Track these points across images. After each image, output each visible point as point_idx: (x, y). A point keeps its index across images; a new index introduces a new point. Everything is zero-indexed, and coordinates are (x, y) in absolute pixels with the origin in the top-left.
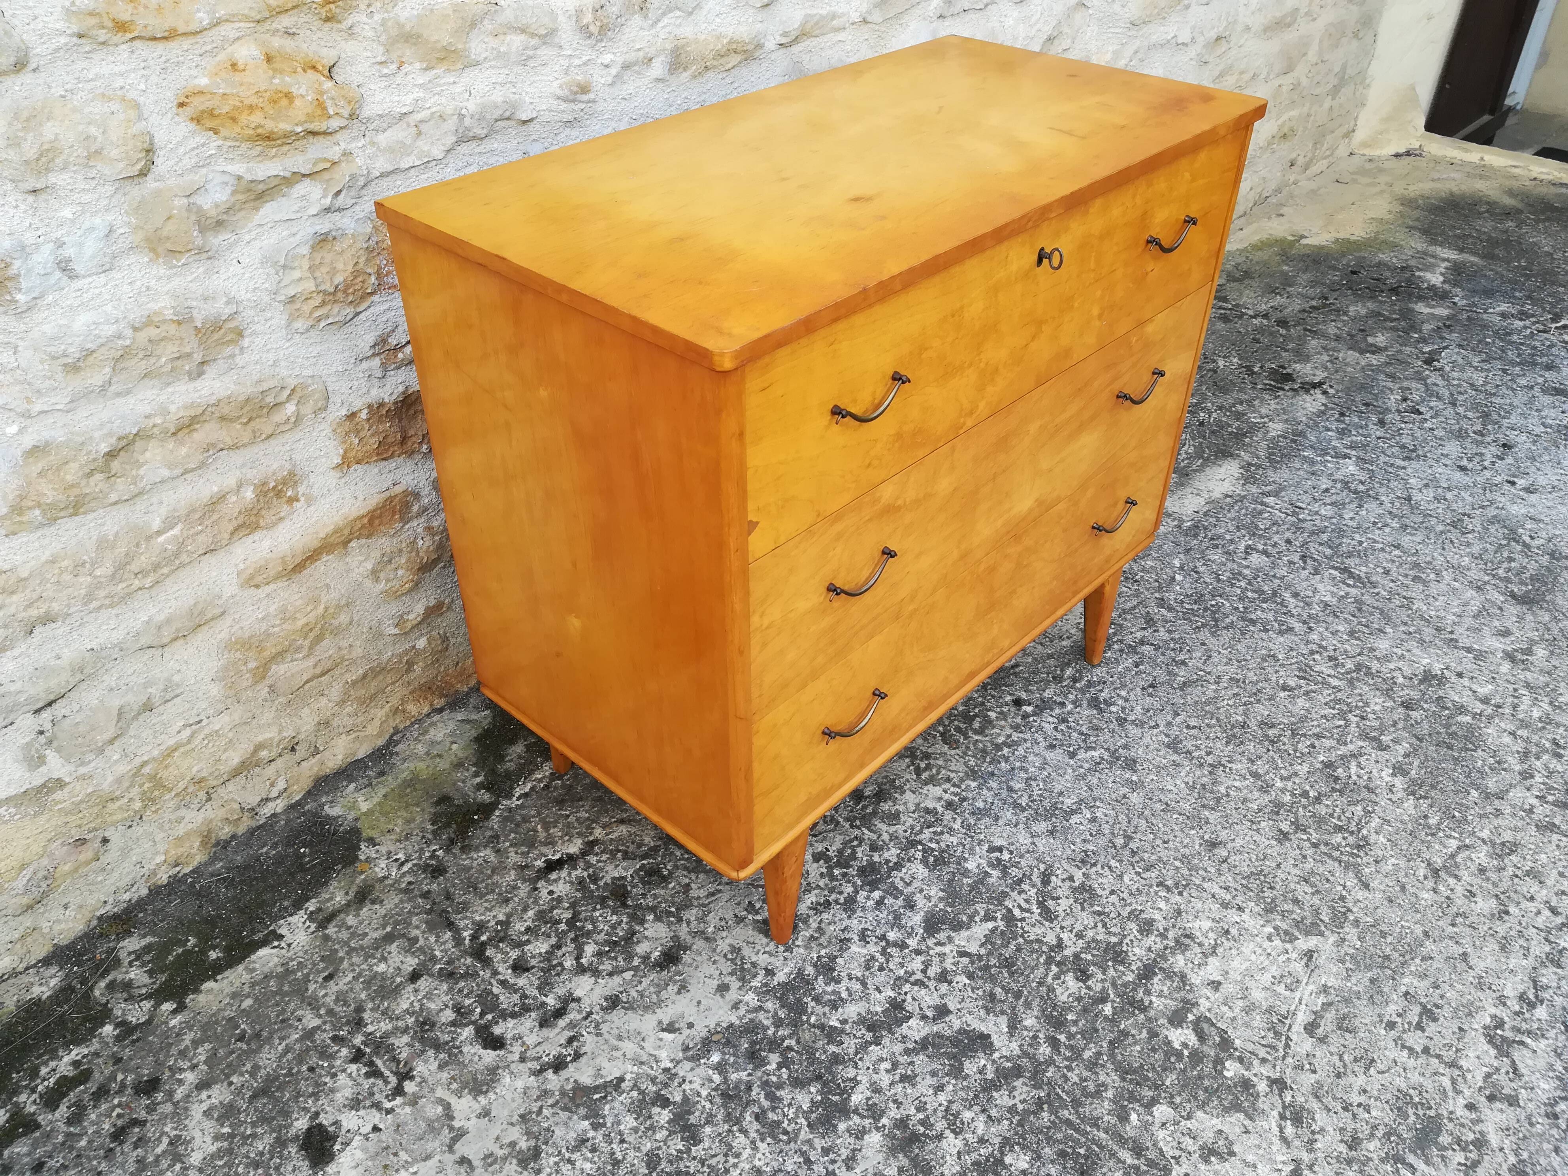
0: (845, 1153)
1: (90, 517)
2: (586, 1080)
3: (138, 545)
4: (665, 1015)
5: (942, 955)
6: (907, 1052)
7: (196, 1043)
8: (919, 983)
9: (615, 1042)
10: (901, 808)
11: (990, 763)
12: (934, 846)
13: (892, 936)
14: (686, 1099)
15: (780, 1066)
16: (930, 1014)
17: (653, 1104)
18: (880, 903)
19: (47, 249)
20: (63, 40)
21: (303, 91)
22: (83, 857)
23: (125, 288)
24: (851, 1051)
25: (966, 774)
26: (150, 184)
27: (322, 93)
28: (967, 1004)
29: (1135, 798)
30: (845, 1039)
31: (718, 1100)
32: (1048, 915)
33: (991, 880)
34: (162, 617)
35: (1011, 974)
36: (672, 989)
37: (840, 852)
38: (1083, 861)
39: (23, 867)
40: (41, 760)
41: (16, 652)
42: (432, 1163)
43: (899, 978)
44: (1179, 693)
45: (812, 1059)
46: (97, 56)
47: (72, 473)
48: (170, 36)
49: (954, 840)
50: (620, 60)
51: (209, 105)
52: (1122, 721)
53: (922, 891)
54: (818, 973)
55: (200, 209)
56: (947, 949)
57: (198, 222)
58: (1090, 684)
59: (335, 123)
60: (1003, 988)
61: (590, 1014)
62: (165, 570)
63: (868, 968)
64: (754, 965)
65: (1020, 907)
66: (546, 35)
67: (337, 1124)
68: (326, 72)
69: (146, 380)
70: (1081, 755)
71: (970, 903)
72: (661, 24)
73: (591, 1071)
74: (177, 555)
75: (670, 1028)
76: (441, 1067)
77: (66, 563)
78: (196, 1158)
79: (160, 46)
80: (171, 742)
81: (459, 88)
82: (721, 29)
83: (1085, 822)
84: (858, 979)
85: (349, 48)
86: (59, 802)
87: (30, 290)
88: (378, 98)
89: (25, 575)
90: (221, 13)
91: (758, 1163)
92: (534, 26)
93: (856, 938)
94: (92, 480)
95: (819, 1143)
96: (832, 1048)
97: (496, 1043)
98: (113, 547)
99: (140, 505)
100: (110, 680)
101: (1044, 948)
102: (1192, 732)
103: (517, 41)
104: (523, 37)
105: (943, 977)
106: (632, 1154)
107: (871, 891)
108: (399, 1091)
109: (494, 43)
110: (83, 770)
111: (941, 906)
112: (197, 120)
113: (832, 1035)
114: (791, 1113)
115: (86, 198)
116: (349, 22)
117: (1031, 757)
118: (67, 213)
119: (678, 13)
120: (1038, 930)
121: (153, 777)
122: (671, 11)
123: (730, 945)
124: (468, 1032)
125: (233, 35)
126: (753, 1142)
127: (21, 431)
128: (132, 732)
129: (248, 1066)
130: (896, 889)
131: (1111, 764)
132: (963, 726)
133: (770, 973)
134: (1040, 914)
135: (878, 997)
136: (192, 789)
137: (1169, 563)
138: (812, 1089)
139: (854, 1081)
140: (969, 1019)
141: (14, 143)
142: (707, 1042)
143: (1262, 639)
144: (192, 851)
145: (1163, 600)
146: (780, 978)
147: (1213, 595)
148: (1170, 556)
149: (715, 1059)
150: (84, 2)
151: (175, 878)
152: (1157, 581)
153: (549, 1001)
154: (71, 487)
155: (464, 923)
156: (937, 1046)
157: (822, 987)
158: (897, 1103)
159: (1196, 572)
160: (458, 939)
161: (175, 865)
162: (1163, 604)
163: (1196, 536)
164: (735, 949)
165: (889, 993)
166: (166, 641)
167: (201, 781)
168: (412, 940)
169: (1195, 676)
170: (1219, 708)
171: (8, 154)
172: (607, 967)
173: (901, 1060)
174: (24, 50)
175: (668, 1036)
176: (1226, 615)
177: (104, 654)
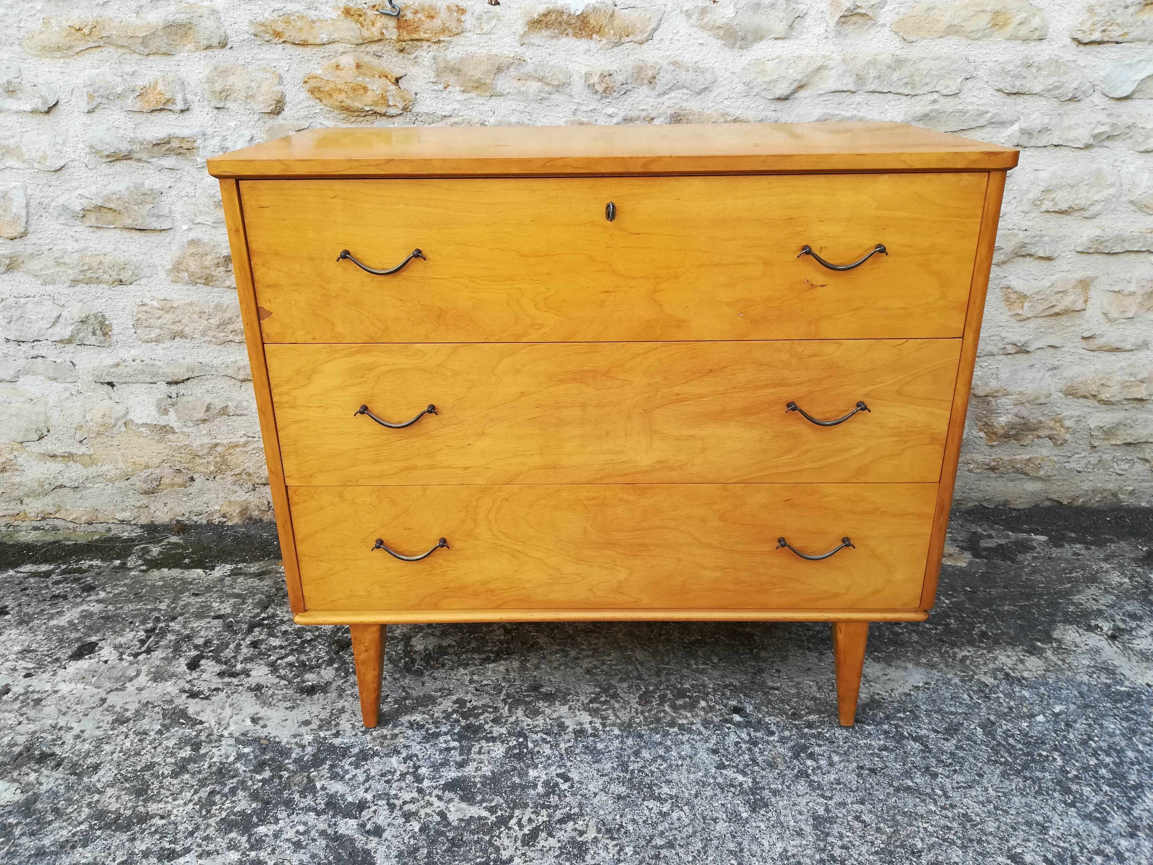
0: (211, 847)
1: (216, 290)
2: (191, 711)
4: (263, 712)
5: (429, 804)
6: (323, 833)
7: (125, 585)
8: (392, 807)
9: (227, 705)
10: (548, 711)
11: (651, 729)
12: (530, 745)
13: (423, 771)
14: (205, 755)
15: (264, 781)
16: (369, 827)
17: (192, 745)
18: (448, 749)
19: (217, 139)
20: (246, 36)
21: (374, 88)
22: (176, 480)
24: (302, 805)
25: (622, 724)
26: (279, 120)
27: (387, 91)
28: (395, 842)
29: (722, 827)
30: (309, 797)
31: (214, 769)
32: (530, 839)
33: (532, 792)
34: (241, 364)
35: (448, 850)
36: (288, 704)
37: (475, 708)
38: (609, 831)
39: (147, 467)
40: (166, 412)
41: (165, 346)
42: (96, 691)
43: (387, 794)
44: (891, 790)
45: (280, 792)
46: (265, 48)
47: (208, 261)
48: (304, 44)
49: (548, 751)
50: (622, 114)
51: (319, 85)
52: (803, 774)
53: (481, 763)
54: (356, 755)
56: (437, 803)
58: (819, 736)
59: (393, 111)
60: (429, 853)
61: (242, 685)
63: (383, 775)
64: (338, 724)
65: (520, 820)
66: (558, 86)
67: (101, 648)
68: (393, 80)
70: (730, 773)
71: (497, 792)
72: (667, 96)
73: (198, 708)
75: (255, 720)
76: (163, 658)
77: (197, 308)
78: (52, 623)
79: (300, 49)
80: (234, 440)
81: (486, 108)
82: (728, 110)
83: (655, 810)
84: (368, 775)
85: (413, 71)
86: (169, 441)
87: (203, 157)
88: (428, 102)
89: (175, 305)
90: (335, 36)
91: (175, 811)
92: (549, 79)
93: (404, 755)
94: (219, 270)
95: (211, 831)
96: (297, 796)
97: (193, 665)
98: (225, 312)
100: (209, 385)
101: (492, 857)
102: (856, 824)
103: (535, 86)
104: (540, 84)
105: (408, 816)
106: (148, 756)
107: (454, 740)
108: (136, 655)
109: (518, 84)
110: (185, 430)
111: (477, 779)
112: (312, 92)
113: (309, 788)
114: (228, 804)
115: (244, 119)
116: (414, 55)
117: (687, 747)
118: (233, 124)
119: (686, 91)
120: (506, 842)
121: (222, 456)
122: (678, 89)
123: (343, 707)
124: (194, 653)
125: (341, 50)
126: (190, 801)
127: (189, 229)
128: (216, 423)
129: (118, 606)
130: (470, 750)
131: (742, 792)
132: (670, 696)
133: (337, 735)
134: (524, 835)
135: (361, 793)
136: (244, 476)
137: (1048, 704)
138: (254, 805)
139: (277, 820)
140: (382, 849)
141: (210, 81)
142: (257, 740)
143: (1054, 809)
144: (235, 514)
145: (993, 723)
146: (337, 741)
147: (1056, 749)
148: (1059, 700)
149: (247, 750)
150: (261, 19)
151: (222, 525)
152: (1010, 708)
153: (239, 667)
154: (206, 268)
155: (270, 611)
156: (342, 845)
157: (346, 763)
158: (273, 851)
159: (1068, 725)
160: (258, 615)
161: (224, 516)
162: (988, 727)
163: (1116, 701)
164: (342, 710)
165: (369, 797)
166: (241, 377)
167: (249, 475)
168: (244, 603)
169: (929, 790)
170: (911, 825)
171: (206, 86)
172: (282, 672)
173: (313, 833)
174: (226, 38)
175: (248, 722)
176: (1043, 770)
177: (207, 368)
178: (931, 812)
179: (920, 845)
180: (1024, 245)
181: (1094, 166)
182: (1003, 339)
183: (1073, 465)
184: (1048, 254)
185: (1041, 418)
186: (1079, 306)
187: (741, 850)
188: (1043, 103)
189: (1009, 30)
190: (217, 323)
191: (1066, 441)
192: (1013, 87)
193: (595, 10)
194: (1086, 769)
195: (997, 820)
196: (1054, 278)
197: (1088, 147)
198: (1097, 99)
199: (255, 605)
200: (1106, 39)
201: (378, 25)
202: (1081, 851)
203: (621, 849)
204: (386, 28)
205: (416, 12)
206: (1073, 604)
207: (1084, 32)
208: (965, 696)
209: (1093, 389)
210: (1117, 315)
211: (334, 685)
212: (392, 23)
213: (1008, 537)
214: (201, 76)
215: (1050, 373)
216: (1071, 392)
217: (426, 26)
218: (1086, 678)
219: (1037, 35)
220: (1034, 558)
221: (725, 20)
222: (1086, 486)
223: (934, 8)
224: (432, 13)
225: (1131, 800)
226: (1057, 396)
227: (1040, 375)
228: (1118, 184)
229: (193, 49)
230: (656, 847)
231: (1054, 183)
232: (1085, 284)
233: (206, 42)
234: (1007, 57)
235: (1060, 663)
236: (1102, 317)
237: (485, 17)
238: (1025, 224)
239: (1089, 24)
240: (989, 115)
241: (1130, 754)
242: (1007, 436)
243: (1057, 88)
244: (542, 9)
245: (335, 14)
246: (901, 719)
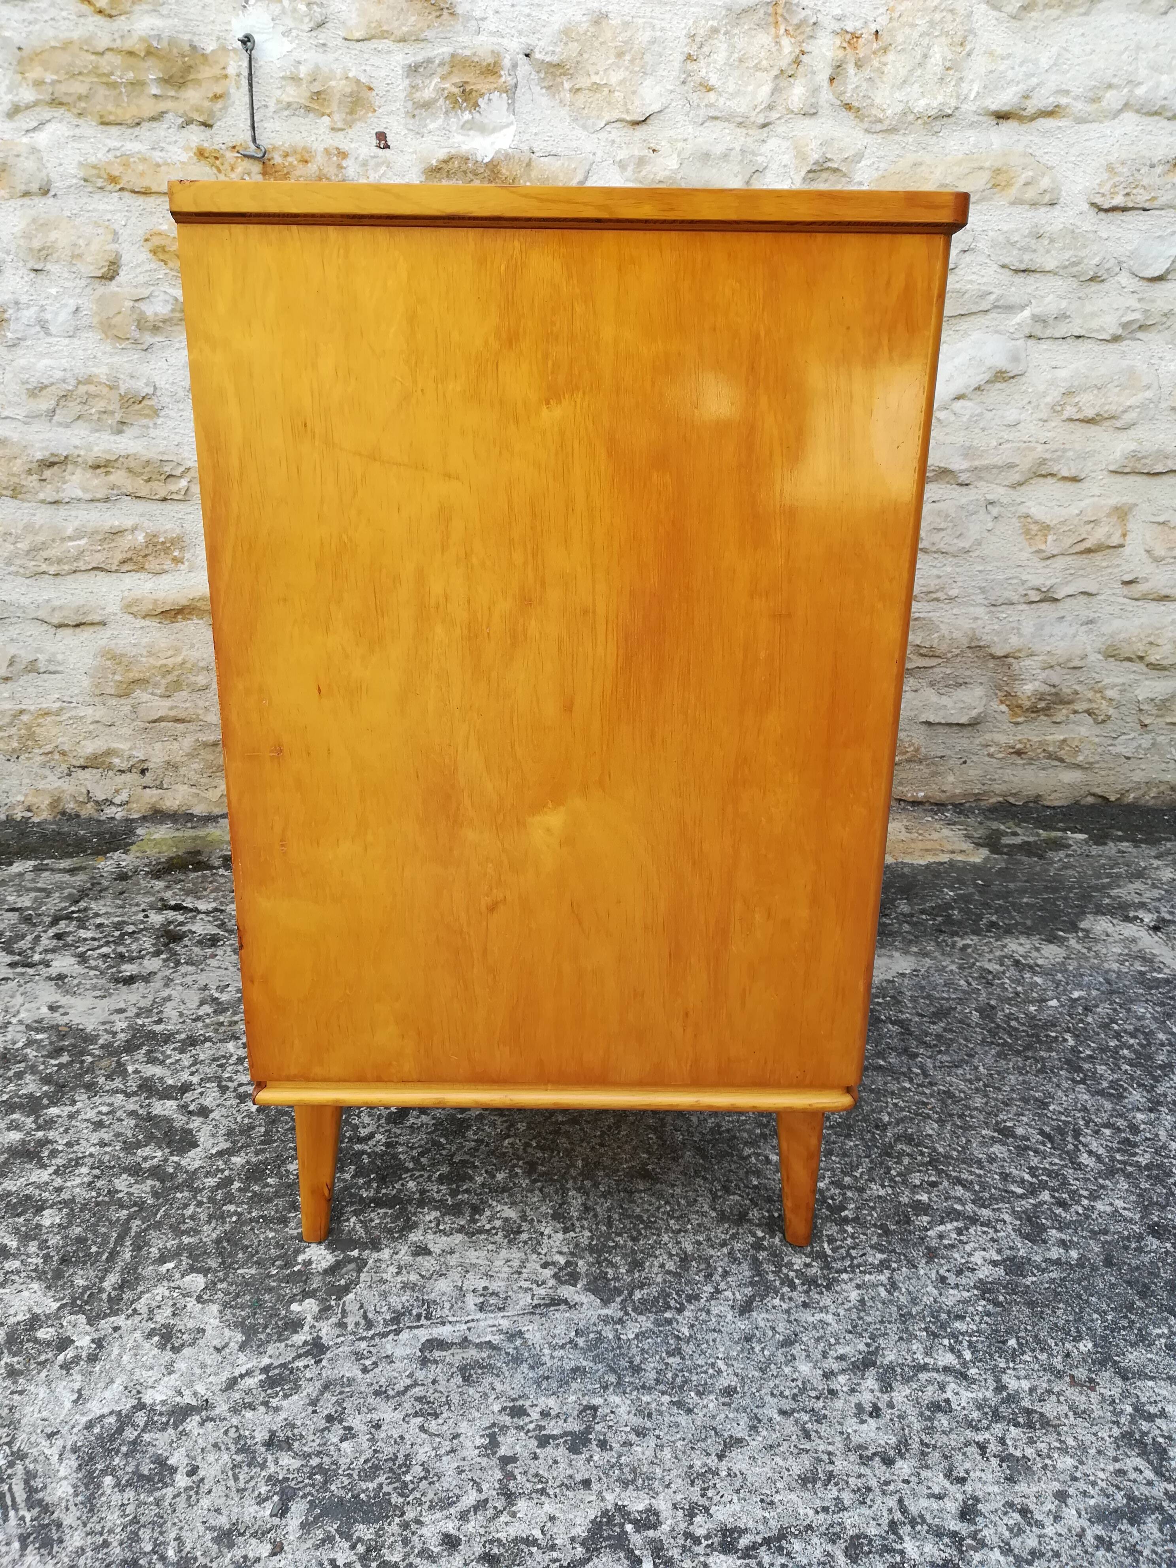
1: (26, 505)
3: (53, 540)
4: (64, 1000)
6: (132, 1114)
8: (223, 1089)
9: (18, 993)
15: (60, 1066)
16: (192, 1108)
19: (33, 310)
20: (74, 181)
23: (80, 352)
24: (107, 1088)
26: (113, 286)
28: (224, 1121)
30: (118, 1080)
34: (57, 603)
36: (99, 993)
43: (219, 1077)
45: (80, 1076)
46: (97, 197)
47: (18, 466)
48: (146, 192)
51: (163, 243)
54: (183, 1041)
55: (142, 313)
57: (139, 321)
60: (268, 1131)
61: (39, 975)
62: (66, 567)
63: (214, 1060)
64: (161, 1012)
69: (80, 422)
74: (77, 559)
75: (52, 1008)
79: (141, 199)
80: (45, 706)
84: (196, 1060)
87: (16, 331)
94: (30, 478)
96: (101, 1080)
98: (36, 534)
99: (62, 511)
100: (13, 631)
105: (242, 1098)
112: (154, 252)
113: (118, 1072)
114: (11, 1087)
115: (67, 284)
118: (53, 291)
121: (28, 727)
123: (170, 996)
128: (21, 682)
133: (160, 1021)
135: (185, 1076)
136: (57, 756)
137: (1065, 990)
138: (45, 1088)
139: (74, 1102)
140: (207, 1129)
141: (27, 236)
142: (55, 1028)
143: (1058, 1086)
144: (43, 807)
145: (993, 1008)
146: (158, 1028)
147: (1068, 1030)
148: (1080, 986)
149: (39, 1037)
150: (92, 160)
151: (26, 820)
152: (1017, 994)
153: (37, 957)
154: (14, 475)
155: (83, 904)
156: (156, 1125)
157: (168, 1049)
158: (66, 1131)
159: (1086, 1009)
160: (65, 908)
161: (29, 810)
162: (987, 1012)
163: (1151, 988)
164: (169, 999)
165: (195, 1079)
166: (55, 621)
167: (64, 753)
168: (48, 896)
169: (904, 1069)
170: (878, 1101)
171: (22, 242)
172: (93, 963)
173: (119, 1114)
174: (49, 182)
175: (45, 1010)
176: (1050, 1049)
177: (12, 609)
178: (905, 1089)
179: (886, 1118)
180: (1043, 462)
181: (1125, 363)
182: (1024, 582)
183: (1119, 749)
184: (1073, 473)
185: (1077, 687)
186: (1115, 540)
187: (663, 1125)
188: (1057, 283)
189: (1013, 192)
190: (27, 548)
191: (1109, 717)
192: (1021, 262)
193: (508, 157)
194: (1104, 1049)
195: (986, 1096)
196: (1082, 504)
197: (1116, 339)
198: (1124, 279)
199: (63, 899)
200: (1131, 205)
201: (239, 170)
202: (1087, 1125)
203: (512, 1125)
204: (249, 174)
205: (286, 155)
206: (1109, 897)
207: (1103, 195)
208: (962, 982)
209: (1140, 648)
210: (1163, 553)
211: (160, 975)
212: (256, 167)
213: (1038, 835)
214: (16, 229)
215: (1084, 628)
216: (1112, 654)
217: (298, 173)
218: (1115, 966)
219: (1047, 198)
220: (1068, 856)
221: (667, 173)
222: (1138, 776)
223: (921, 164)
224: (306, 157)
225: (1156, 1079)
226: (1094, 657)
227: (1072, 631)
228: (1155, 385)
229: (7, 196)
230: (556, 1122)
231: (1076, 383)
232: (1122, 513)
233: (23, 187)
234: (1012, 226)
235: (1085, 951)
236: (1144, 556)
237: (372, 163)
238: (1044, 435)
239: (1108, 186)
240: (993, 297)
241: (1161, 1036)
242: (1034, 710)
243: (1074, 264)
244: (442, 154)
245: (184, 157)
246: (879, 1004)
